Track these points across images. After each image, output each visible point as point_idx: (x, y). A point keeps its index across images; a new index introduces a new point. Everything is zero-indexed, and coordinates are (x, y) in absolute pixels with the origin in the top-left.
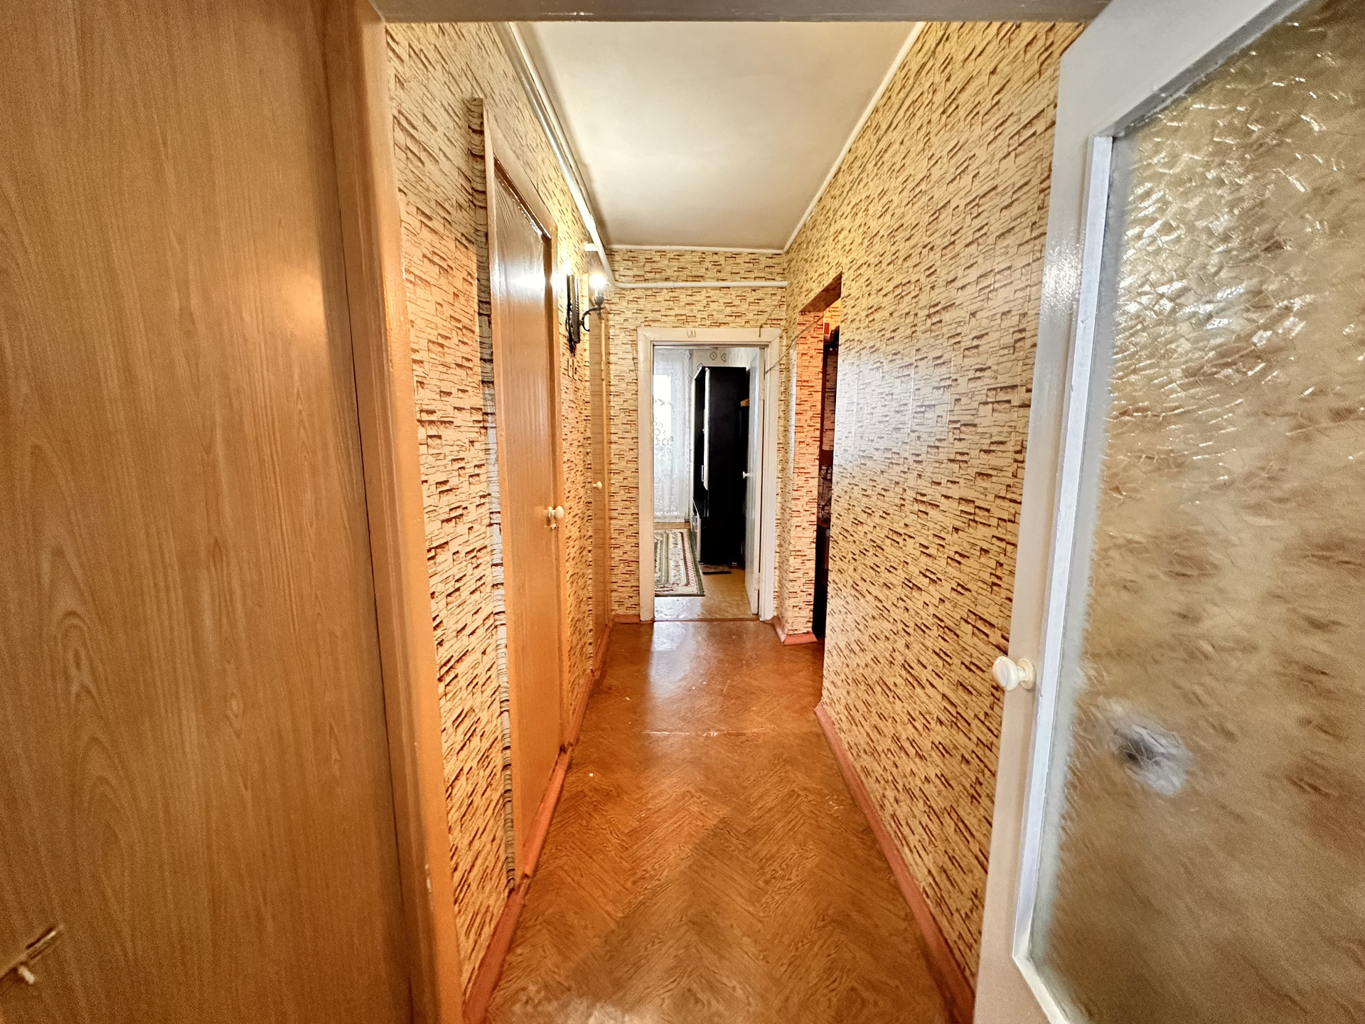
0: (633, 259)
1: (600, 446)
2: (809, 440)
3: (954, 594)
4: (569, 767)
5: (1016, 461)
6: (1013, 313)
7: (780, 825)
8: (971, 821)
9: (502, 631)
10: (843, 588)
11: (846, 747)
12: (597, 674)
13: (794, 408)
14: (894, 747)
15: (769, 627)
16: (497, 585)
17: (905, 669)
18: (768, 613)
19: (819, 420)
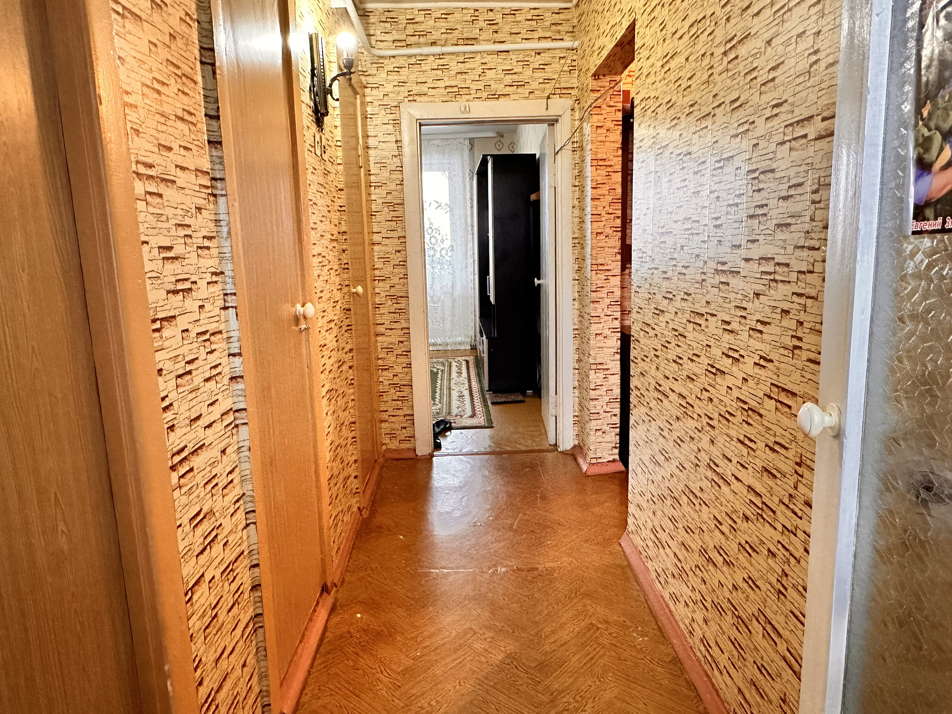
0: (393, 20)
1: (360, 248)
2: (609, 231)
3: (757, 370)
4: (333, 609)
5: (813, 202)
6: (808, 33)
7: (577, 657)
8: (778, 621)
9: (244, 431)
10: (645, 393)
11: (654, 575)
12: (365, 513)
13: (589, 192)
14: (701, 561)
15: (569, 458)
16: (235, 378)
17: (711, 468)
18: (567, 442)
19: (619, 206)
